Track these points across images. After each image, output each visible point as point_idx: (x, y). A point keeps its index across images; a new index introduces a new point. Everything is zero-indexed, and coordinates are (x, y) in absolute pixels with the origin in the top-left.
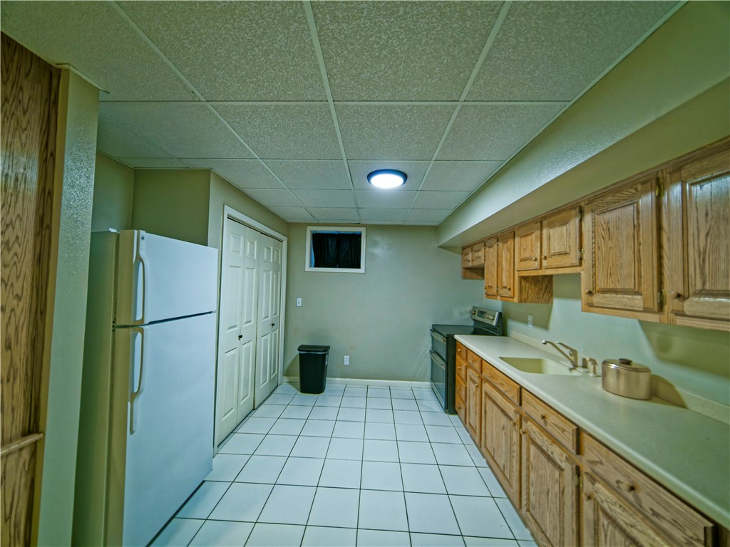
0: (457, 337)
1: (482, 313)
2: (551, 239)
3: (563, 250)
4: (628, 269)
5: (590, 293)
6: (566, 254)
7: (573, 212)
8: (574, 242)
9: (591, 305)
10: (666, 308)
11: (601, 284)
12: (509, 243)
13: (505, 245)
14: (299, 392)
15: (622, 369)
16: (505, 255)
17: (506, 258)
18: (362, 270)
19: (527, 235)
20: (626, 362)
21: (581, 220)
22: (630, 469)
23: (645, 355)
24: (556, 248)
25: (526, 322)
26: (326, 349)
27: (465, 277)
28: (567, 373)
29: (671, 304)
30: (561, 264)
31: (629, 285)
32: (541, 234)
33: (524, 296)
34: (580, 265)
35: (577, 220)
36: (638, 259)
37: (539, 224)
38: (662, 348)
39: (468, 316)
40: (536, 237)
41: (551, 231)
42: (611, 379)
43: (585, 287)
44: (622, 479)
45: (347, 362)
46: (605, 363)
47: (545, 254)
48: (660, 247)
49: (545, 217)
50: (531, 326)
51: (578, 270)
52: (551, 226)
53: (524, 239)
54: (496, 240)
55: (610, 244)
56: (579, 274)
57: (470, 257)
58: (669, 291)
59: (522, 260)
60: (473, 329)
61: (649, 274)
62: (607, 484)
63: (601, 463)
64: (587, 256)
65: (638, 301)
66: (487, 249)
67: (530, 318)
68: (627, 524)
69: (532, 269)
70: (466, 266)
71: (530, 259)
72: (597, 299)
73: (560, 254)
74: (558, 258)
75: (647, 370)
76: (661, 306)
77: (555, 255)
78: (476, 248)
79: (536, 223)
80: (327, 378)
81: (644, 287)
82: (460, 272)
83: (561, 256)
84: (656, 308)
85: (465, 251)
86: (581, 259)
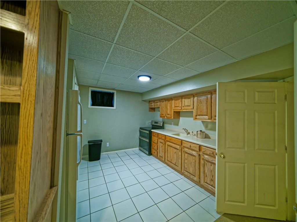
0: (152, 130)
1: (156, 123)
2: (185, 102)
3: (189, 105)
4: (205, 111)
5: (196, 116)
6: (189, 106)
7: (192, 96)
8: (192, 103)
9: (196, 118)
10: (212, 118)
11: (199, 113)
12: (170, 102)
13: (169, 102)
14: (88, 162)
15: (201, 132)
16: (169, 105)
17: (169, 106)
18: (114, 108)
19: (177, 100)
20: (201, 131)
21: (194, 98)
22: (212, 150)
24: (187, 104)
25: (171, 124)
26: (101, 141)
27: (150, 111)
28: (186, 136)
30: (188, 108)
31: (205, 114)
32: (182, 100)
33: (174, 117)
34: (193, 109)
35: (193, 98)
36: (207, 109)
37: (181, 98)
38: (206, 127)
39: (150, 124)
40: (180, 101)
41: (185, 100)
42: (199, 135)
43: (194, 114)
44: (210, 152)
45: (108, 145)
46: (197, 132)
47: (183, 105)
48: (211, 106)
49: (183, 96)
50: (173, 125)
51: (192, 110)
52: (185, 98)
53: (176, 101)
54: (165, 100)
55: (201, 105)
56: (193, 111)
57: (153, 104)
58: (213, 115)
59: (175, 107)
60: (151, 128)
61: (209, 112)
62: (207, 155)
63: (206, 151)
64: (195, 107)
65: (206, 117)
66: (161, 103)
67: (172, 123)
68: (211, 160)
69: (178, 109)
70: (151, 107)
71: (178, 107)
72: (198, 117)
73: (188, 106)
74: (187, 107)
75: (204, 132)
76: (211, 118)
77: (186, 106)
78: (156, 102)
79: (180, 97)
80: (101, 153)
81: (208, 114)
82: (148, 109)
83: (188, 107)
84: (211, 119)
85: (151, 102)
86: (193, 108)
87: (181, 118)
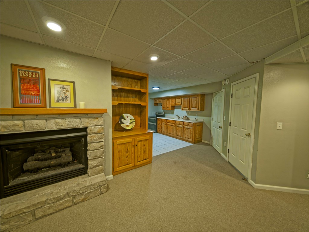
0: (158, 118)
1: (159, 113)
2: (177, 100)
6: (180, 103)
8: (181, 101)
9: (183, 109)
11: (184, 107)
13: (168, 100)
16: (168, 102)
21: (182, 99)
23: (186, 115)
24: (178, 102)
27: (155, 105)
28: (178, 119)
29: (190, 109)
31: (187, 107)
33: (171, 109)
36: (188, 104)
37: (175, 98)
38: (188, 114)
39: (155, 114)
40: (175, 100)
42: (184, 118)
43: (182, 107)
47: (176, 102)
48: (190, 103)
51: (181, 105)
52: (177, 98)
53: (172, 100)
54: (165, 99)
55: (185, 102)
57: (157, 101)
58: (190, 107)
59: (172, 103)
60: (156, 116)
61: (189, 106)
62: (186, 125)
64: (182, 103)
65: (187, 109)
66: (163, 100)
67: (170, 113)
69: (174, 104)
70: (156, 103)
78: (159, 100)
82: (153, 104)
85: (155, 100)
87: (175, 110)
